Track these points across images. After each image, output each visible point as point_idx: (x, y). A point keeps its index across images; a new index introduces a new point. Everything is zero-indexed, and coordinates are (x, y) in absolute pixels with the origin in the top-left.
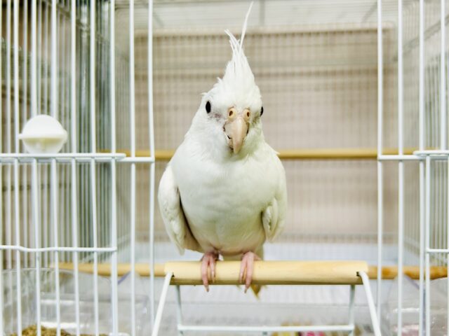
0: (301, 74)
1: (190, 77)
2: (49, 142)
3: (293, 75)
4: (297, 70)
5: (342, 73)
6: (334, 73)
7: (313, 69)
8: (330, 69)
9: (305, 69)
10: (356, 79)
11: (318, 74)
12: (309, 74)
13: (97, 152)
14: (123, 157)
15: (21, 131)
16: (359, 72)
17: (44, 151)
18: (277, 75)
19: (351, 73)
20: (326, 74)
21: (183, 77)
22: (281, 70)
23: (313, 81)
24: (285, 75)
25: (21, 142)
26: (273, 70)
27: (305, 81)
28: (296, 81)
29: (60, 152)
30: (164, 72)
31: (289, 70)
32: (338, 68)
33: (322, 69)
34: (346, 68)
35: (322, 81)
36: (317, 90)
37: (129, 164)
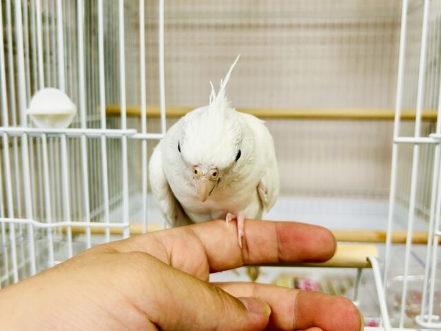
0: (307, 26)
1: (193, 27)
2: (58, 118)
3: (299, 26)
4: (303, 21)
5: (349, 26)
6: (341, 26)
7: (319, 21)
8: (336, 21)
9: (311, 21)
10: (363, 33)
11: (324, 26)
12: (316, 26)
13: (107, 128)
14: (134, 134)
15: (28, 106)
16: (367, 26)
17: (53, 126)
18: (282, 26)
19: (358, 26)
20: (333, 26)
21: (185, 27)
22: (286, 21)
23: (319, 34)
24: (290, 26)
25: (28, 116)
26: (278, 21)
27: (310, 34)
28: (302, 34)
29: (70, 127)
30: (174, 21)
31: (295, 21)
32: (346, 21)
33: (329, 21)
34: (354, 21)
35: (327, 33)
36: (323, 42)
37: (140, 140)
